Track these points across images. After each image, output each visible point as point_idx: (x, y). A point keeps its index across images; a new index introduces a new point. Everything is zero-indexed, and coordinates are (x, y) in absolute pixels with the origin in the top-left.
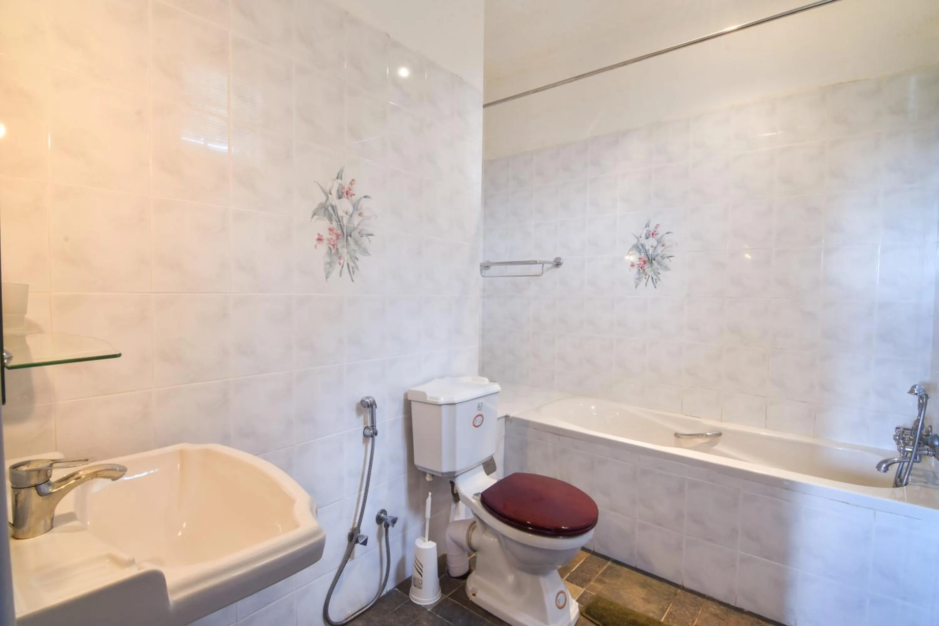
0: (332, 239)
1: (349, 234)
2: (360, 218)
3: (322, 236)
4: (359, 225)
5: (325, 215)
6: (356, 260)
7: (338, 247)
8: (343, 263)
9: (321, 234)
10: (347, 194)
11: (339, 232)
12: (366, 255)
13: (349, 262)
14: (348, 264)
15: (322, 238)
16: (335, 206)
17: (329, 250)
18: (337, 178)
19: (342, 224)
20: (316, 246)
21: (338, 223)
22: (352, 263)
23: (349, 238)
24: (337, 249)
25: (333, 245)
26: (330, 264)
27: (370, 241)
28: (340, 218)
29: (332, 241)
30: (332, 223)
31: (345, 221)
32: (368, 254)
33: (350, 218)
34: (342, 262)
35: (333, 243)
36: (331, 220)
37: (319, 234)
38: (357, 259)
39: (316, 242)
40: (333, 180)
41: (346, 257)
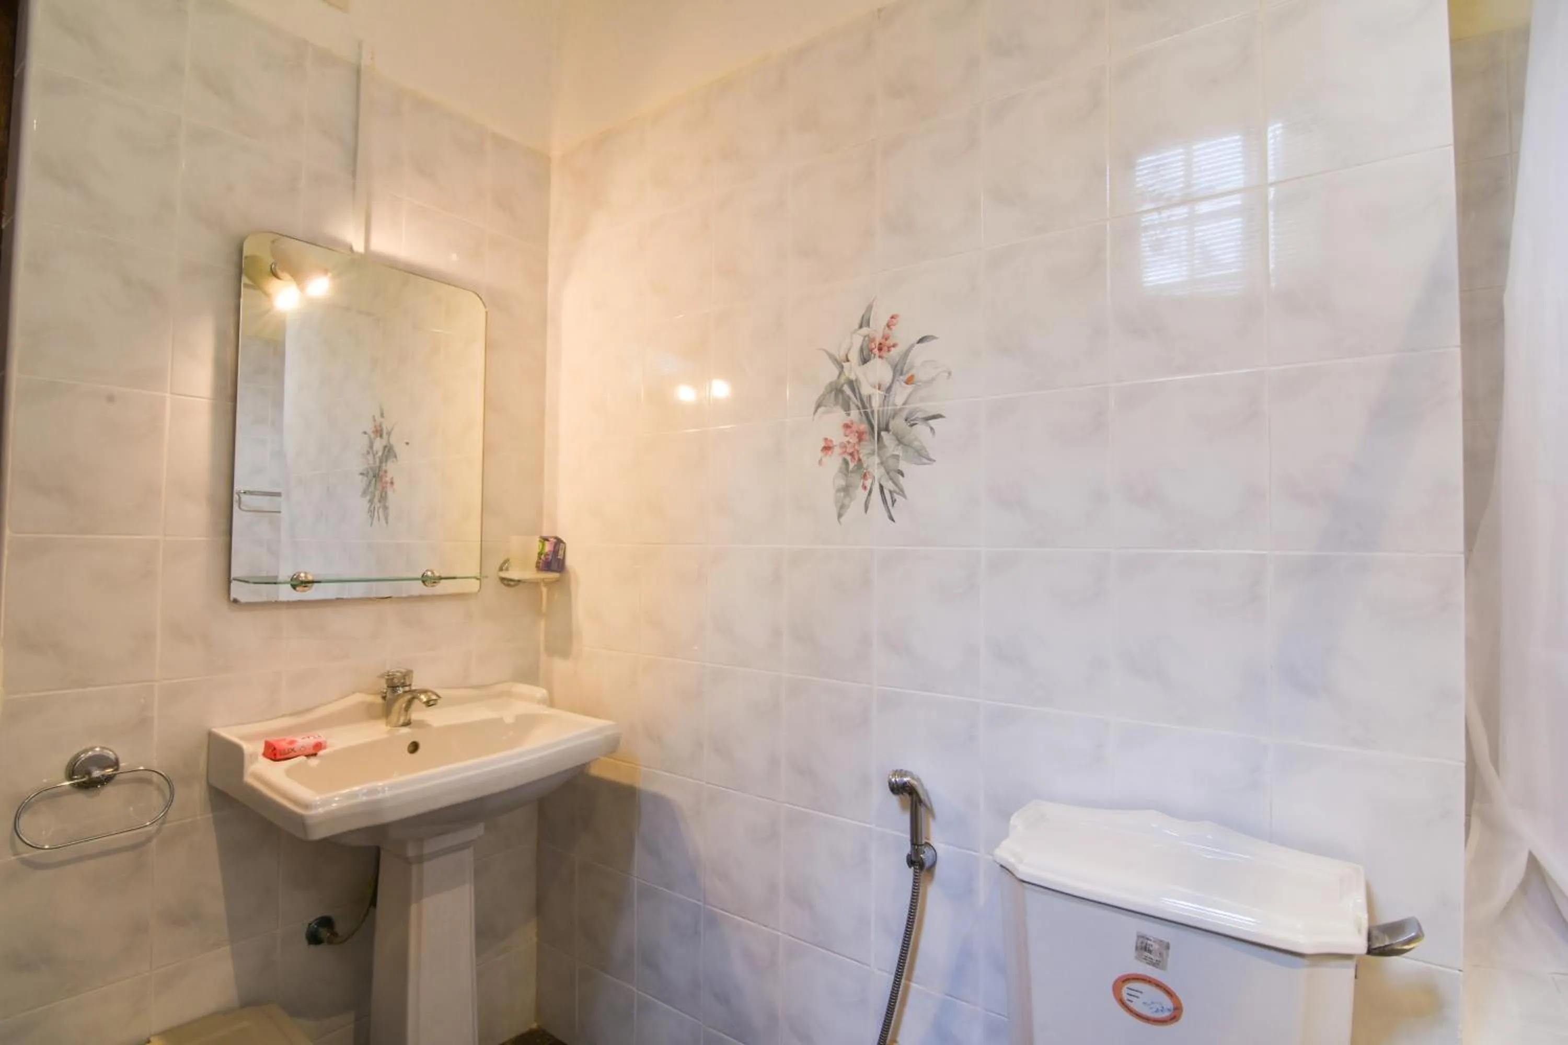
0: (849, 442)
1: (883, 425)
2: (910, 388)
3: (831, 441)
4: (904, 404)
5: (836, 403)
6: (901, 477)
7: (861, 456)
8: (872, 484)
9: (829, 437)
10: (880, 349)
11: (864, 427)
12: (925, 464)
13: (882, 483)
14: (881, 487)
15: (831, 445)
16: (856, 380)
17: (844, 466)
18: (861, 327)
19: (869, 410)
20: (820, 462)
21: (862, 411)
22: (890, 482)
23: (883, 433)
24: (860, 460)
25: (852, 454)
26: (846, 490)
27: (932, 429)
28: (865, 399)
29: (848, 446)
30: (849, 415)
31: (876, 403)
32: (930, 459)
33: (887, 395)
34: (868, 483)
35: (851, 450)
36: (847, 409)
37: (826, 439)
38: (902, 475)
39: (820, 454)
40: (855, 332)
41: (877, 472)
